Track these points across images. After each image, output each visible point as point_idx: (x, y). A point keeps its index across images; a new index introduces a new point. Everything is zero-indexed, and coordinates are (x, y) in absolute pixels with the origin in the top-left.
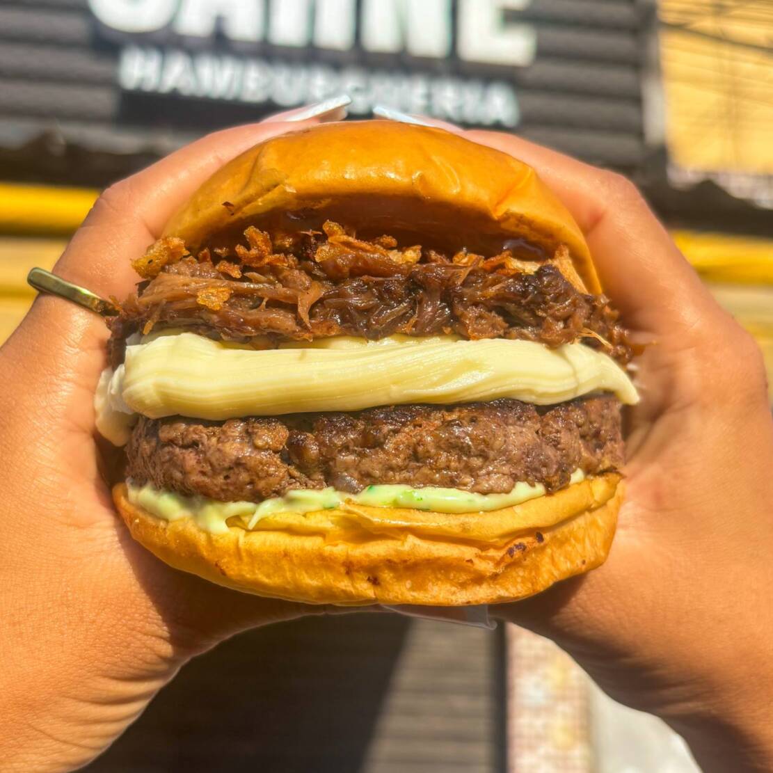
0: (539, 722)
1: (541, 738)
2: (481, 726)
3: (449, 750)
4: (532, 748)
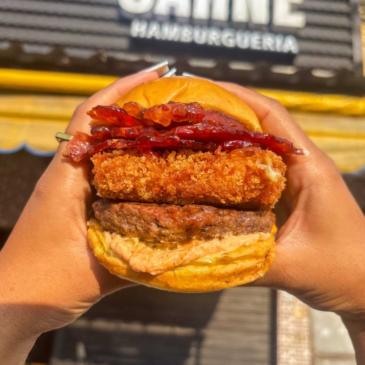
0: (290, 308)
1: (291, 314)
2: (266, 309)
3: (253, 318)
4: (287, 318)
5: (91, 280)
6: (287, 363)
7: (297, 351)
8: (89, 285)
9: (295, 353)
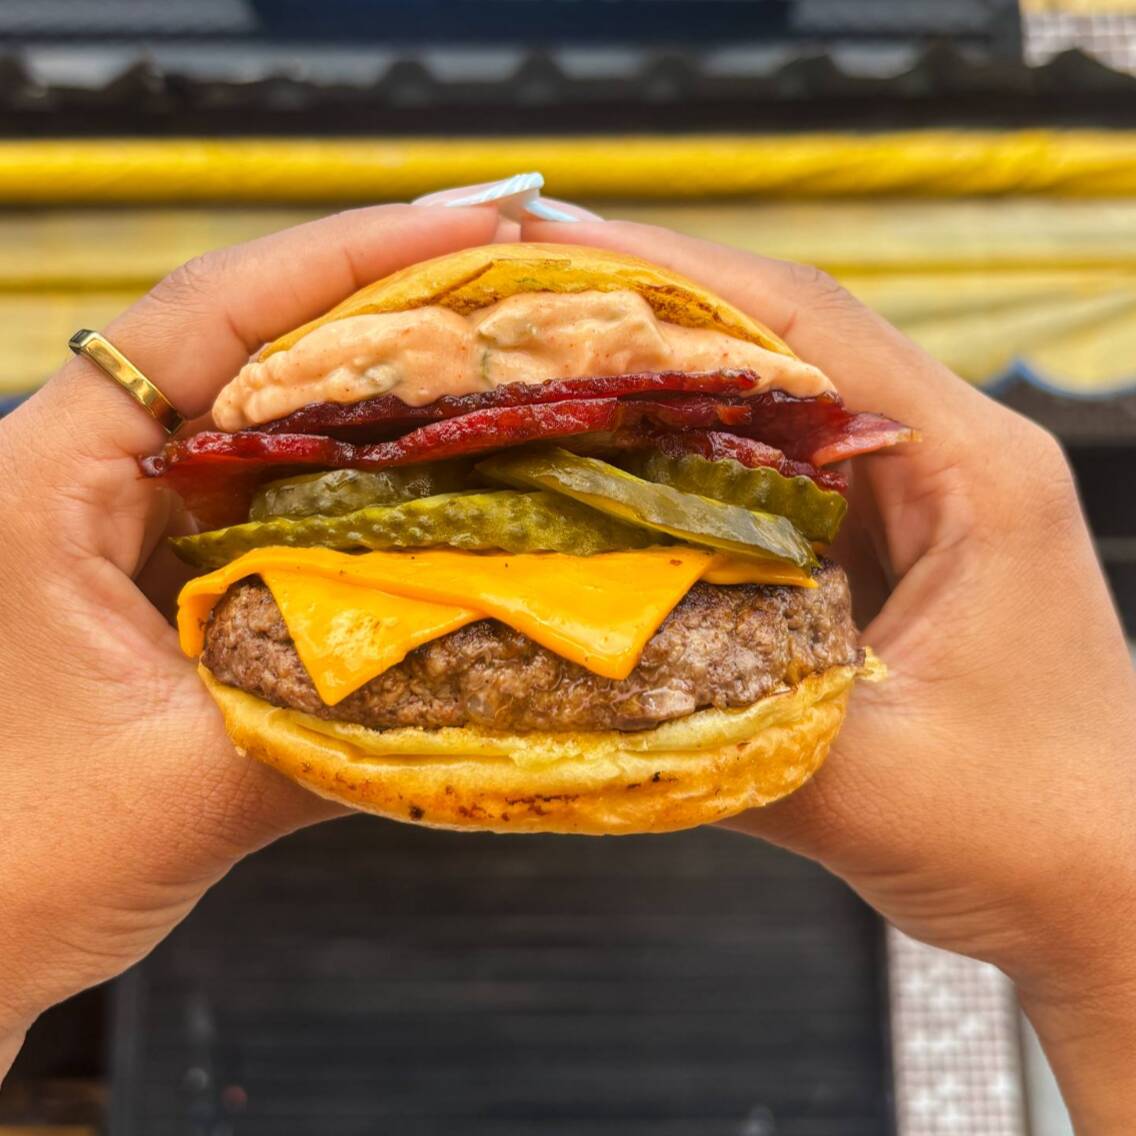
5: (187, 807)
6: (934, 1128)
7: (969, 1083)
8: (183, 825)
9: (961, 1089)
